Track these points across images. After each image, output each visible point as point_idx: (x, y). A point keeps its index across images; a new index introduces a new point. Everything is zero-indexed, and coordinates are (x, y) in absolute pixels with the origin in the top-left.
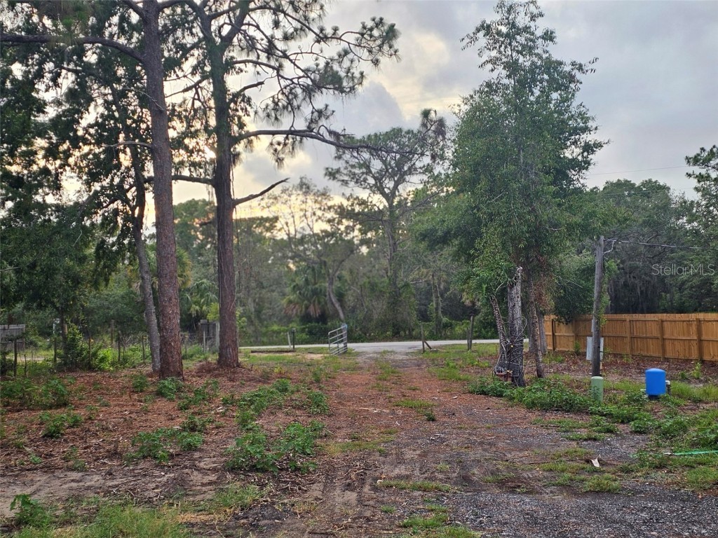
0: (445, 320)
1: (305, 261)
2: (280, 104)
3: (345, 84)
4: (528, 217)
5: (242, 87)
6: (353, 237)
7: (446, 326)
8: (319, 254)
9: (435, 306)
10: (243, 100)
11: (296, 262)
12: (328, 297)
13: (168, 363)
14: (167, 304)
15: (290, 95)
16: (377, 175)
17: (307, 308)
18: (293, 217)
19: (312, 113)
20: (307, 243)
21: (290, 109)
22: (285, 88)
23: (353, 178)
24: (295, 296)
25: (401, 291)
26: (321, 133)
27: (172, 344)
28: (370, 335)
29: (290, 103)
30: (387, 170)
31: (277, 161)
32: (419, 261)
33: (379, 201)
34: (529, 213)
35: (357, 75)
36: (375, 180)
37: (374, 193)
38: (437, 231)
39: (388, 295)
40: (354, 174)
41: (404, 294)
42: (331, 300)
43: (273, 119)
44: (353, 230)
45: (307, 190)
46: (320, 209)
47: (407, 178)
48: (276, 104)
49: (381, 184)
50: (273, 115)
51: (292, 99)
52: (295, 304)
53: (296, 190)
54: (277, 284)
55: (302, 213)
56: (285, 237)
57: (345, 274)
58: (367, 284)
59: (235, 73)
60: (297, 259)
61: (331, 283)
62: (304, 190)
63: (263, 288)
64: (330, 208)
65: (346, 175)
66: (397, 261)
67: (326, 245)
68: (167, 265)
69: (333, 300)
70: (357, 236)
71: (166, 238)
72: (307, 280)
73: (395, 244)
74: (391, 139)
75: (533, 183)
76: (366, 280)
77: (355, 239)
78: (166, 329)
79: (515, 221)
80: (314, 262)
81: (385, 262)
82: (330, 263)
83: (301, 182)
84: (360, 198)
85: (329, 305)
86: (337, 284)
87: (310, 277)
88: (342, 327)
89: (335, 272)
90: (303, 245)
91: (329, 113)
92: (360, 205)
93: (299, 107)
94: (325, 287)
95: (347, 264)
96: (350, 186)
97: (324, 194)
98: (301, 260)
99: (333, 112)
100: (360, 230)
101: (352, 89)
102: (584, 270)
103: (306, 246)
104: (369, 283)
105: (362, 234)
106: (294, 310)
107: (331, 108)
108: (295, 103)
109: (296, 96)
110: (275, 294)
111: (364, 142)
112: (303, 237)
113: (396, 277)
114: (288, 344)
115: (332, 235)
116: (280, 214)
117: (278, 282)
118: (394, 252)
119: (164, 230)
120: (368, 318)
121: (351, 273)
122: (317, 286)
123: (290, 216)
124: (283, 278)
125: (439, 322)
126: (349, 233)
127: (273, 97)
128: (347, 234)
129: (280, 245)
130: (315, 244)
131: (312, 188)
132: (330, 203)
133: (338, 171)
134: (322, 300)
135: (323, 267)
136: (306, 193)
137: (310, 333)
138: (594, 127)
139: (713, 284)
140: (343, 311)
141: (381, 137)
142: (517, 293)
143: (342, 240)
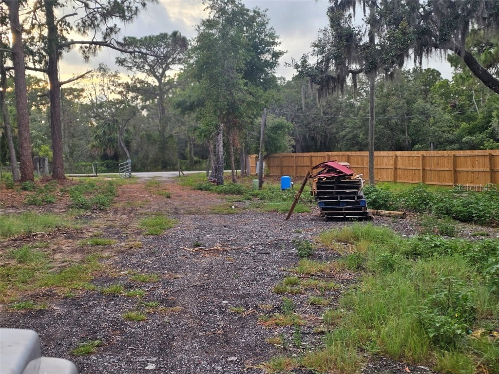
0: (195, 158)
1: (103, 119)
2: (86, 23)
3: (126, 14)
4: (228, 97)
5: (64, 15)
6: (137, 104)
7: (196, 162)
8: (113, 115)
9: (189, 149)
10: (65, 24)
11: (97, 120)
12: (119, 143)
13: (25, 174)
14: (24, 141)
15: (93, 18)
16: (151, 63)
17: (105, 150)
18: (95, 90)
19: (107, 29)
20: (105, 107)
21: (92, 26)
22: (90, 14)
23: (135, 65)
24: (96, 142)
25: (168, 140)
26: (112, 43)
27: (28, 164)
28: (147, 168)
29: (92, 22)
30: (158, 61)
31: (85, 58)
32: (179, 121)
33: (152, 81)
34: (229, 95)
35: (134, 9)
36: (150, 67)
37: (149, 76)
38: (186, 102)
39: (159, 142)
40: (136, 62)
41: (170, 142)
42: (121, 146)
43: (82, 32)
44: (137, 99)
45: (104, 72)
46: (113, 85)
47: (171, 66)
48: (84, 23)
49: (154, 69)
50: (82, 29)
51: (94, 20)
52: (97, 148)
53: (96, 72)
54: (83, 135)
55: (101, 88)
56: (89, 103)
57: (131, 129)
58: (144, 135)
59: (59, 6)
60: (97, 118)
61: (121, 135)
62: (102, 72)
63: (74, 137)
64: (119, 85)
65: (131, 63)
66: (165, 121)
67: (117, 109)
68: (23, 119)
69: (123, 145)
70: (139, 103)
71: (22, 104)
72: (104, 132)
73: (163, 109)
74: (160, 40)
75: (232, 78)
76: (144, 132)
77: (138, 105)
78: (24, 155)
79: (222, 99)
80: (109, 120)
81: (157, 121)
82: (120, 121)
83: (100, 67)
84: (140, 79)
85: (120, 149)
86: (125, 135)
87: (106, 130)
88: (128, 161)
89: (124, 128)
90: (101, 109)
91: (117, 30)
92: (140, 83)
93: (98, 25)
94: (117, 137)
95: (132, 122)
96: (133, 70)
97: (115, 76)
98: (100, 119)
99: (120, 29)
100: (142, 99)
101: (131, 18)
102: (274, 128)
103: (104, 109)
104: (146, 134)
105: (143, 102)
106: (96, 152)
107: (118, 26)
108: (96, 23)
109: (96, 19)
110: (82, 142)
111: (142, 41)
112: (102, 103)
113: (164, 131)
114: (93, 173)
115: (121, 102)
116: (85, 88)
117: (84, 133)
118: (163, 114)
119: (21, 99)
120: (146, 157)
121: (134, 128)
122: (111, 136)
123: (92, 90)
124: (88, 130)
125: (192, 160)
126: (134, 101)
127: (82, 19)
128: (133, 101)
129: (85, 108)
130: (110, 108)
131: (107, 71)
132: (120, 82)
133: (125, 60)
134: (115, 145)
135: (115, 123)
136: (103, 75)
137: (107, 166)
138: (279, 42)
139: (359, 137)
140: (129, 152)
141: (154, 39)
142: (220, 138)
143: (130, 106)
